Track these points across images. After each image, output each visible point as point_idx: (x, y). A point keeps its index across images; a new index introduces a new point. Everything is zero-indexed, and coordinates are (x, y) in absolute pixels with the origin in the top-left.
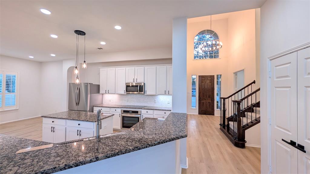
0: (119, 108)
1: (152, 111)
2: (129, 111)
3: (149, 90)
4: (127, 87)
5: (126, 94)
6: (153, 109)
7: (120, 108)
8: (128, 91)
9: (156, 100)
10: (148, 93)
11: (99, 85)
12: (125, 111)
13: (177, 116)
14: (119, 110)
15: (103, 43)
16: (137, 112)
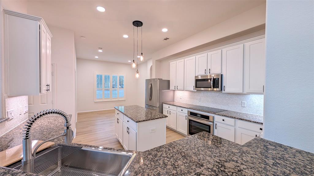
0: (185, 108)
1: (233, 120)
2: (197, 114)
3: (229, 85)
4: (197, 81)
5: (196, 91)
6: (235, 118)
7: (187, 108)
8: (197, 87)
9: (244, 103)
10: (228, 89)
11: (169, 80)
12: (192, 114)
13: (271, 162)
14: (186, 111)
15: (165, 30)
16: (207, 118)
